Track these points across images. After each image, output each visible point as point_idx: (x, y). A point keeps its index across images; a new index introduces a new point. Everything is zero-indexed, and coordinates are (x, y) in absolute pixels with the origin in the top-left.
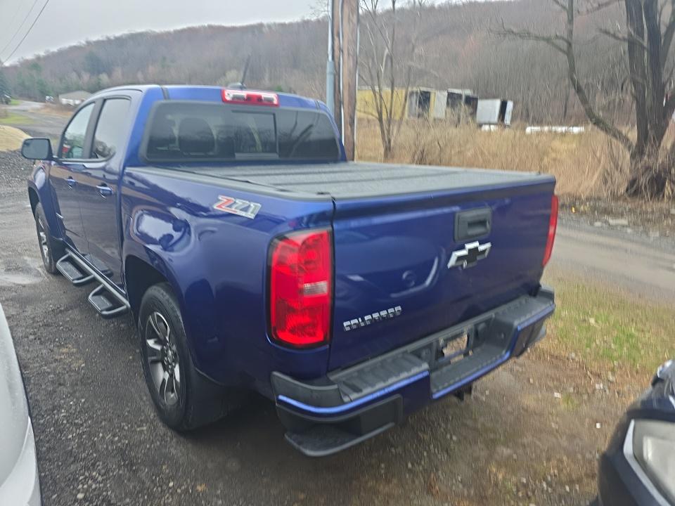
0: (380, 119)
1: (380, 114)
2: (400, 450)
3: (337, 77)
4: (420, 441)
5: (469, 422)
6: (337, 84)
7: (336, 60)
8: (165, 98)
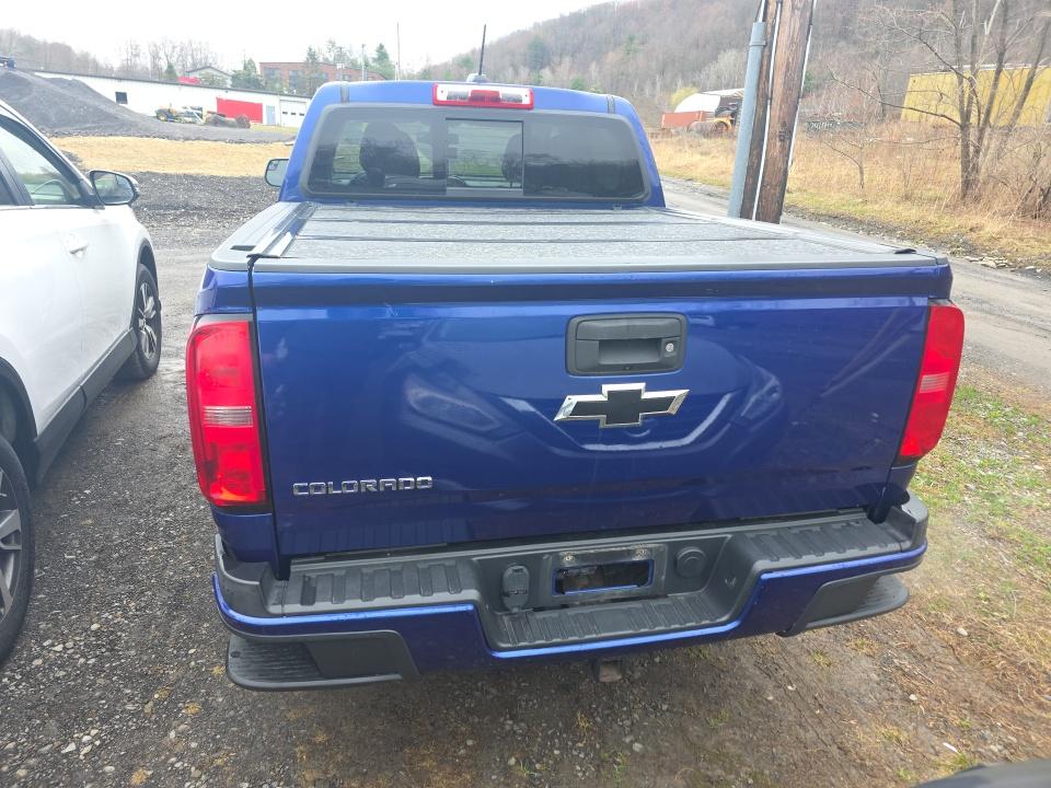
0: (964, 127)
1: (966, 116)
2: (520, 728)
3: (767, 50)
4: (570, 726)
5: (694, 730)
6: (765, 63)
7: (770, 20)
8: (342, 101)
